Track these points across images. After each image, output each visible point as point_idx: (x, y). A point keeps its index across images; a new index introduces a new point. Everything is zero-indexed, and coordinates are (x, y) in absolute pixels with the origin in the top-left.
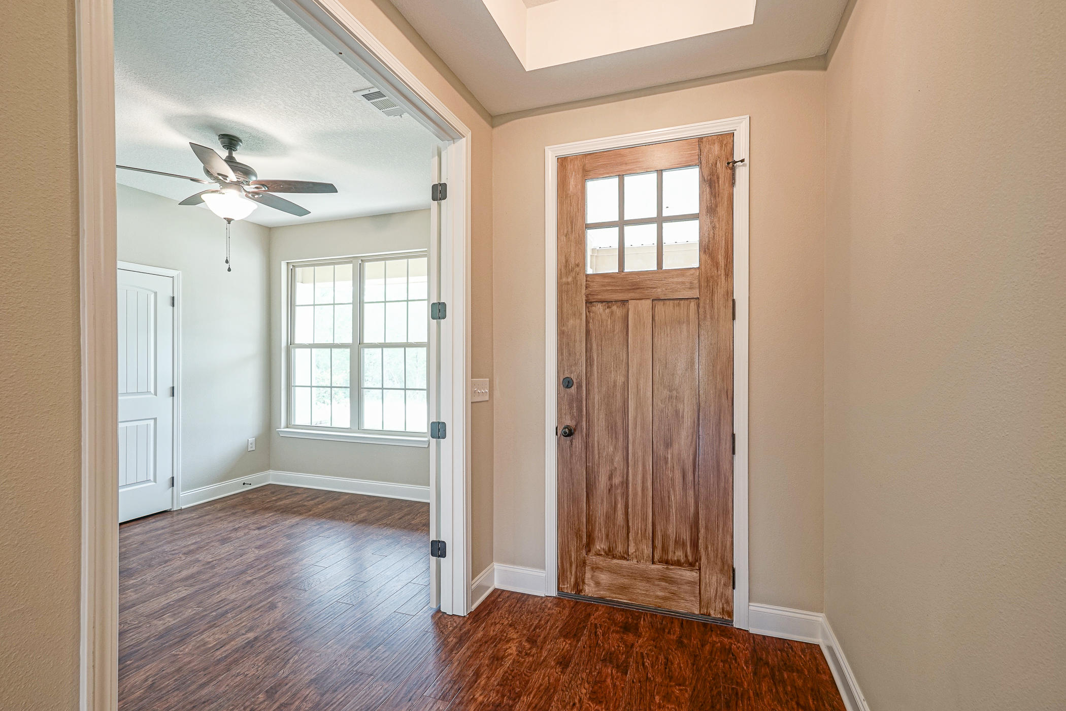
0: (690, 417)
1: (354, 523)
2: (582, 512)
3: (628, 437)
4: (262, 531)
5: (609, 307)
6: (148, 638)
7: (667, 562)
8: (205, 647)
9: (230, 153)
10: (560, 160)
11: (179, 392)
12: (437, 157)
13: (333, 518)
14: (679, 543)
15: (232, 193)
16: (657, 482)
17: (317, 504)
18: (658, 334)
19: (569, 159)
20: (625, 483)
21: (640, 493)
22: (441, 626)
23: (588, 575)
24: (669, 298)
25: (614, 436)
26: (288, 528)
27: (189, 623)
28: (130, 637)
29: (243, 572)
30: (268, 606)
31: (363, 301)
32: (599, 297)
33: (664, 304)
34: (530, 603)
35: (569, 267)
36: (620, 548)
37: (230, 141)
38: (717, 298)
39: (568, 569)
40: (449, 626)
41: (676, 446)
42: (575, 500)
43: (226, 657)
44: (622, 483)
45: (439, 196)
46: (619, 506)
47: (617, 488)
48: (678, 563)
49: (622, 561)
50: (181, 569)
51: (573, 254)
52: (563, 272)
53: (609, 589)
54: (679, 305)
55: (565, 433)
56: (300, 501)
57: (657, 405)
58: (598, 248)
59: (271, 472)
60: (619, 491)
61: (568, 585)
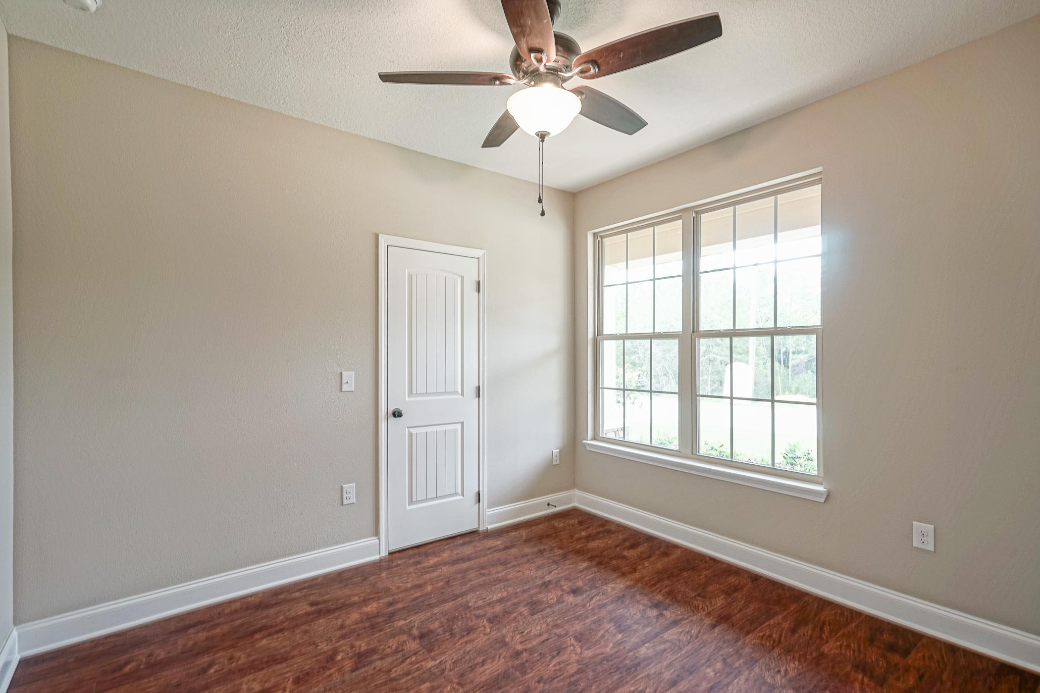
1: (711, 619)
4: (579, 600)
11: (484, 392)
13: (673, 598)
17: (640, 559)
31: (698, 269)
50: (485, 655)
59: (577, 492)
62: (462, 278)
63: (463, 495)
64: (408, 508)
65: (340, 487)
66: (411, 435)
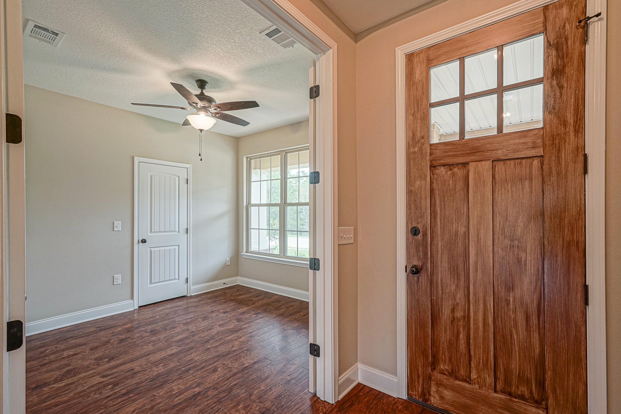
0: (534, 265)
1: (276, 315)
2: (428, 336)
3: (469, 279)
4: (226, 315)
5: (451, 169)
6: (147, 379)
7: (510, 394)
8: (171, 393)
9: (202, 91)
10: (407, 56)
11: (191, 231)
12: (313, 67)
13: (265, 311)
14: (522, 379)
15: (202, 114)
16: (499, 321)
17: (259, 300)
18: (498, 191)
19: (415, 54)
20: (466, 317)
21: (481, 328)
22: (315, 410)
23: (433, 389)
24: (509, 158)
25: (456, 277)
26: (239, 314)
27: (169, 373)
28: (139, 376)
29: (208, 341)
30: (213, 368)
31: (287, 177)
32: (442, 161)
33: (504, 164)
34: (385, 401)
35: (415, 139)
36: (462, 372)
37: (202, 84)
38: (565, 155)
39: (416, 380)
40: (320, 411)
41: (518, 291)
42: (422, 325)
43: (179, 404)
44: (464, 317)
45: (314, 95)
46: (461, 336)
47: (459, 320)
48: (522, 397)
49: (465, 383)
50: (179, 334)
51: (419, 129)
52: (410, 144)
53: (453, 405)
54: (521, 163)
55: (413, 271)
56: (250, 297)
57: (498, 252)
58: (445, 134)
59: (239, 278)
60: (461, 323)
61: (417, 393)
62: (179, 177)
63: (179, 279)
64: (149, 286)
65: (112, 276)
66: (151, 251)
